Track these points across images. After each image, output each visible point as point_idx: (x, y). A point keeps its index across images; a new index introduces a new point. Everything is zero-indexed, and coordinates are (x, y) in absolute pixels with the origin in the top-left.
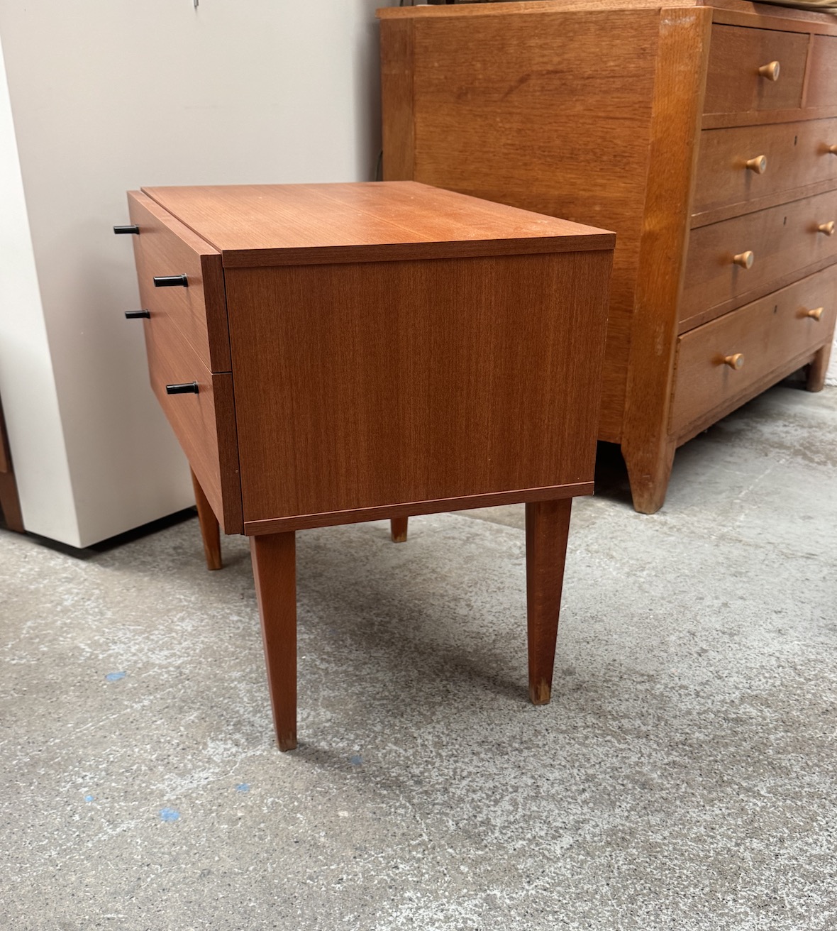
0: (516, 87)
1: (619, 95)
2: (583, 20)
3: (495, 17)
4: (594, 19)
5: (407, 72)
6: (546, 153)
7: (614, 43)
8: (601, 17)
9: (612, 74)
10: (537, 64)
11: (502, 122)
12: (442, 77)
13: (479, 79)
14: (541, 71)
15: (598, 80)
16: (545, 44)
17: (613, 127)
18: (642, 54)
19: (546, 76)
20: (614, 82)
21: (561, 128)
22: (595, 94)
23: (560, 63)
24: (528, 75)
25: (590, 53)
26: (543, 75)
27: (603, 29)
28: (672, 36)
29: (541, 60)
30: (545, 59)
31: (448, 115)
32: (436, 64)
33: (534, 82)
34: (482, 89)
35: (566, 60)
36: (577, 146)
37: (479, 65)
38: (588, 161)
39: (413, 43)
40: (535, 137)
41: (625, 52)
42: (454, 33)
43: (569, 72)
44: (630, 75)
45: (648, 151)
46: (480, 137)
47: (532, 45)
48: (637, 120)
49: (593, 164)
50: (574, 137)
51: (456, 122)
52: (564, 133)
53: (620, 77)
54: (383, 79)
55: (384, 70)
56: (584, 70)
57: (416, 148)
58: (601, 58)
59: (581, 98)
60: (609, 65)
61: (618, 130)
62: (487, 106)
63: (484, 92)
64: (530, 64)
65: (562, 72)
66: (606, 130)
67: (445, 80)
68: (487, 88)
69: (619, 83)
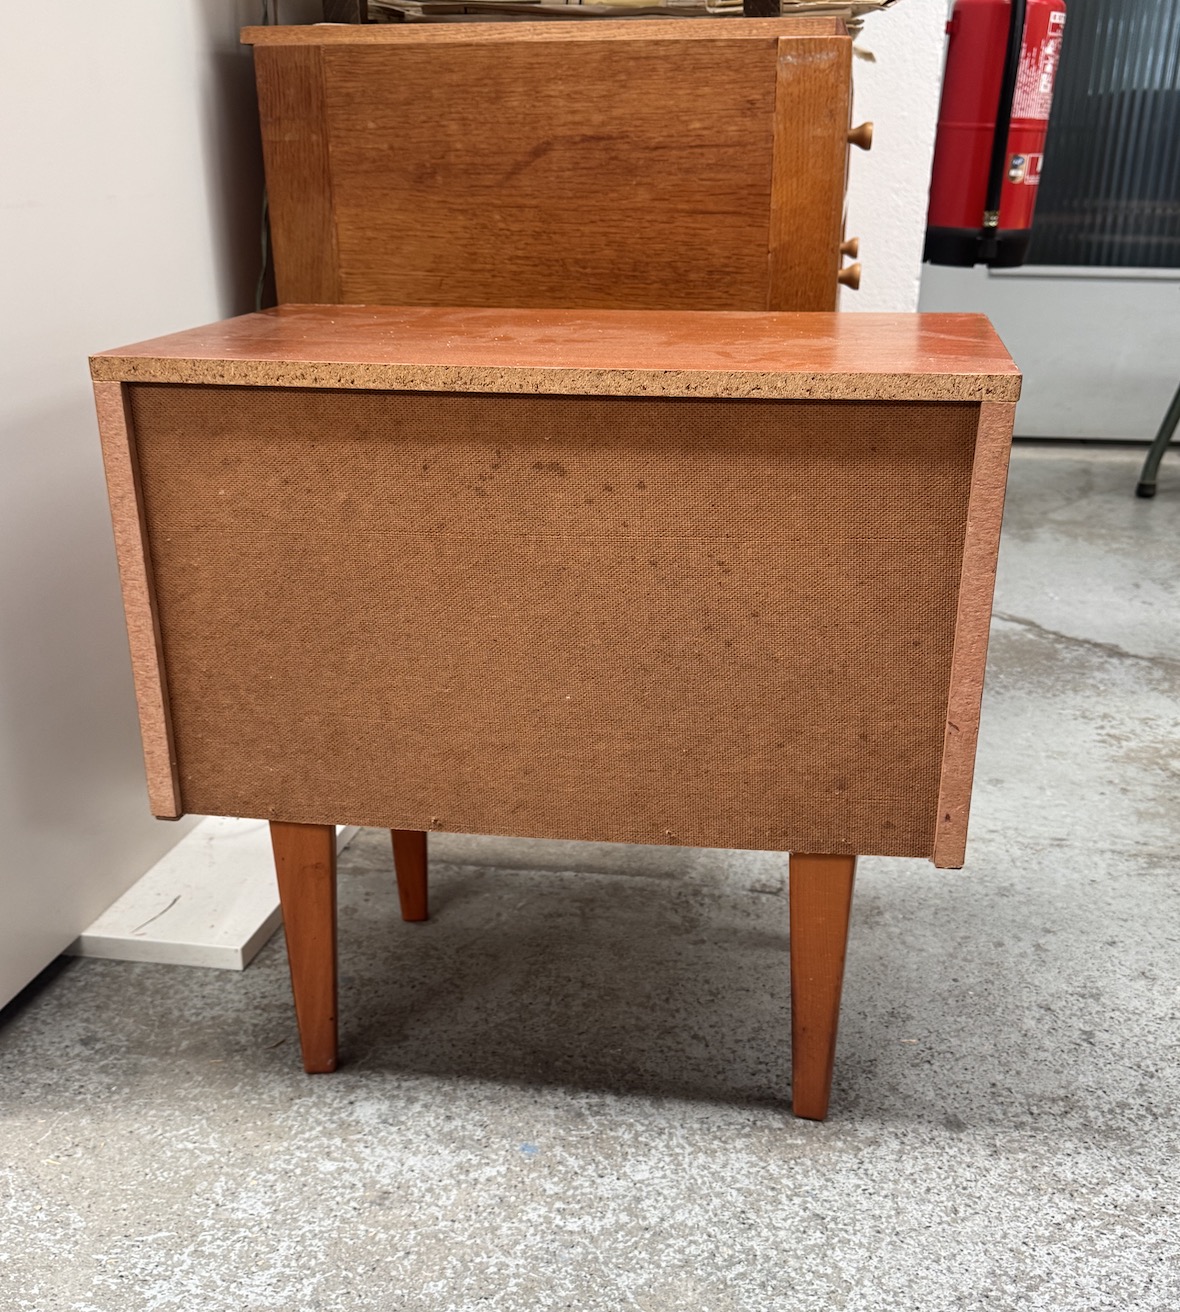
0: (528, 164)
1: (712, 175)
2: (643, 55)
3: (480, 46)
4: (662, 53)
5: (314, 137)
6: (588, 271)
7: (699, 92)
8: (674, 50)
9: (698, 142)
10: (564, 125)
11: (504, 220)
12: (385, 146)
13: (457, 150)
14: (571, 137)
15: (674, 152)
16: (576, 93)
17: (706, 226)
18: (749, 108)
19: (579, 146)
20: (702, 154)
21: (613, 230)
22: (670, 174)
23: (603, 124)
24: (548, 143)
25: (658, 108)
26: (575, 143)
27: (678, 68)
28: (799, 83)
29: (570, 118)
30: (578, 118)
31: (400, 210)
32: (371, 125)
33: (559, 156)
34: (462, 167)
35: (616, 118)
36: (645, 259)
37: (454, 127)
38: (664, 282)
39: (322, 88)
40: (567, 246)
41: (720, 107)
42: (403, 72)
43: (622, 138)
44: (729, 142)
45: (767, 263)
46: (465, 246)
47: (552, 93)
48: (745, 214)
49: (672, 287)
50: (636, 244)
51: (416, 221)
52: (618, 238)
53: (712, 146)
54: (266, 149)
55: (268, 134)
56: (649, 135)
57: (340, 267)
58: (678, 117)
59: (645, 180)
60: (692, 127)
61: (714, 231)
62: (473, 195)
63: (466, 172)
64: (550, 125)
65: (610, 138)
66: (692, 232)
67: (390, 152)
68: (473, 164)
69: (711, 156)
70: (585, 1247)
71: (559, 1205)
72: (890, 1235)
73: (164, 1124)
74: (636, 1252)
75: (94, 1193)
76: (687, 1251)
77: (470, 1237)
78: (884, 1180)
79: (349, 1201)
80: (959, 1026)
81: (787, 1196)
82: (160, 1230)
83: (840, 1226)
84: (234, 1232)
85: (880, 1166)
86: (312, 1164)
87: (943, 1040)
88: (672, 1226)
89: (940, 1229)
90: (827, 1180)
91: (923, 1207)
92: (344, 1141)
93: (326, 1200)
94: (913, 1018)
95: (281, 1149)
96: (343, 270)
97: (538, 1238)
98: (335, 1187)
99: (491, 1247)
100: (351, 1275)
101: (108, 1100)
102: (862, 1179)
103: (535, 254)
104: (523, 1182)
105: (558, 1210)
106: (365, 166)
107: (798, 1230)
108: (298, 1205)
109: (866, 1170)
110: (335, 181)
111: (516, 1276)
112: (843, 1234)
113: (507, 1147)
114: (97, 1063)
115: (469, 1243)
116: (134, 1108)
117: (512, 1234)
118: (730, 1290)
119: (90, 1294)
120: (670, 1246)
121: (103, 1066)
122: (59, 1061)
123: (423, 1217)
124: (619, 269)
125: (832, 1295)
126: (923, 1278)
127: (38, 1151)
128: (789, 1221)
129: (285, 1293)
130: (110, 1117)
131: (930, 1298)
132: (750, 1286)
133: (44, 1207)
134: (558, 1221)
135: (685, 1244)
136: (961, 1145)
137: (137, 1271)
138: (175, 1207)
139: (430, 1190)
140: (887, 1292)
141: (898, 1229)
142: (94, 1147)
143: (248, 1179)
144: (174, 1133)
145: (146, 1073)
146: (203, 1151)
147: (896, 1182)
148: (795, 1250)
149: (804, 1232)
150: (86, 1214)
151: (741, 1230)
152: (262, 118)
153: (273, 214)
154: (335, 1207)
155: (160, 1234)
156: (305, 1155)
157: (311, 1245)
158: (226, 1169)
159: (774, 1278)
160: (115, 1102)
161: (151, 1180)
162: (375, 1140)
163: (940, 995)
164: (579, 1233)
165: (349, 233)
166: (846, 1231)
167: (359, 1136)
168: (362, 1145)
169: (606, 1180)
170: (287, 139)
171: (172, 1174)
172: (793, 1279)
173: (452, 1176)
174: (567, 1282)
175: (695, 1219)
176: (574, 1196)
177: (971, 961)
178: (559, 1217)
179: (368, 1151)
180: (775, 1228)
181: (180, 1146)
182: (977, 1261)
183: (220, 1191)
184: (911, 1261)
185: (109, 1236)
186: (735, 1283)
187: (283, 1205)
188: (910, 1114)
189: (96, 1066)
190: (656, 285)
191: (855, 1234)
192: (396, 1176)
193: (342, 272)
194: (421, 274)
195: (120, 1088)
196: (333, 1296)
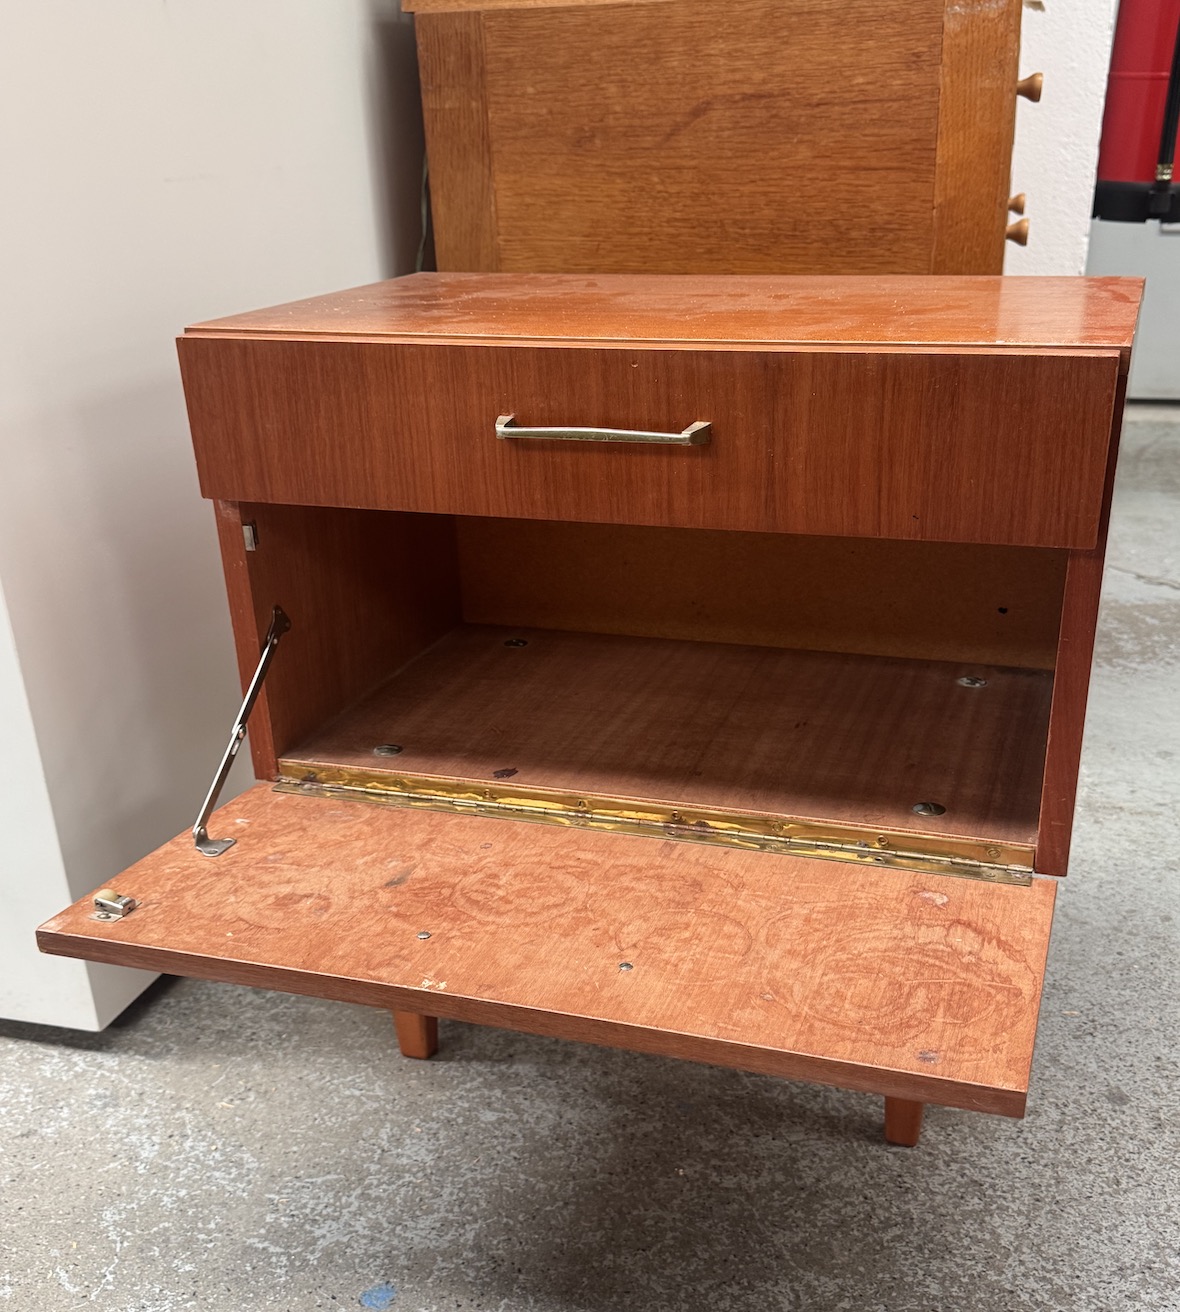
0: (686, 124)
1: (876, 131)
2: (806, 10)
4: (825, 7)
5: (474, 104)
6: (747, 231)
7: (863, 46)
9: (862, 98)
10: (724, 84)
11: (662, 182)
12: (544, 111)
13: (616, 113)
14: (731, 96)
15: (837, 108)
16: (736, 51)
17: (866, 183)
18: (914, 61)
19: (741, 104)
20: (865, 110)
21: (772, 189)
22: (832, 130)
23: (764, 82)
24: (708, 103)
25: (820, 64)
26: (736, 102)
28: (967, 33)
29: (730, 77)
30: (738, 76)
31: (558, 174)
32: (530, 90)
33: (719, 115)
34: (620, 129)
35: (778, 75)
36: (804, 217)
37: (613, 89)
38: (824, 241)
39: (482, 53)
40: (725, 206)
41: (884, 61)
42: (563, 35)
43: (783, 95)
44: (894, 97)
45: (932, 219)
46: (623, 209)
47: (712, 52)
48: (910, 169)
49: (834, 245)
50: (797, 202)
51: (575, 186)
52: (778, 197)
53: (876, 101)
54: (426, 115)
55: (429, 102)
56: (810, 91)
57: (499, 234)
58: (841, 72)
59: (806, 138)
60: (855, 82)
61: (877, 188)
62: (631, 158)
63: (625, 135)
64: (710, 84)
65: (771, 95)
66: (854, 189)
67: (549, 117)
68: (631, 126)
69: (875, 112)
70: (741, 1204)
71: (714, 1162)
72: (1050, 1204)
73: (331, 1072)
74: (792, 1211)
75: (266, 1136)
76: (843, 1211)
77: (627, 1190)
78: (1044, 1149)
79: (509, 1151)
80: (1124, 1000)
81: (945, 1162)
82: (329, 1173)
83: (999, 1193)
84: (399, 1177)
85: (1039, 1136)
86: (473, 1113)
87: (1106, 1013)
88: (827, 1187)
89: (1101, 1200)
90: (986, 1148)
91: (1084, 1178)
92: (504, 1092)
93: (488, 1149)
94: (1075, 990)
95: (444, 1098)
96: (501, 237)
97: (694, 1194)
98: (496, 1137)
99: (647, 1200)
100: (511, 1222)
101: (278, 1047)
102: (1021, 1147)
103: (693, 216)
104: (679, 1139)
105: (714, 1167)
106: (523, 132)
107: (956, 1196)
108: (460, 1153)
109: (1026, 1139)
110: (495, 147)
111: (673, 1229)
112: (1001, 1201)
113: (663, 1104)
114: (268, 1011)
115: (627, 1195)
116: (304, 1055)
117: (669, 1189)
118: (887, 1252)
119: (263, 1231)
120: (825, 1206)
121: (273, 1015)
122: (232, 1009)
123: (581, 1169)
124: (779, 229)
125: (990, 1260)
126: (1084, 1247)
127: (213, 1094)
128: (947, 1187)
129: (449, 1237)
130: (280, 1064)
131: (1090, 1267)
132: (907, 1249)
133: (220, 1147)
134: (714, 1177)
135: (841, 1205)
136: (1123, 1117)
137: (308, 1211)
138: (343, 1151)
139: (588, 1143)
140: (1047, 1260)
141: (1058, 1198)
142: (266, 1092)
143: (413, 1126)
144: (342, 1079)
145: (314, 1021)
146: (368, 1098)
147: (1056, 1152)
148: (953, 1215)
149: (962, 1198)
150: (259, 1155)
151: (897, 1193)
152: (423, 86)
153: (432, 182)
154: (496, 1156)
155: (329, 1177)
156: (466, 1105)
157: (473, 1192)
158: (390, 1117)
159: (931, 1241)
160: (284, 1049)
161: (319, 1125)
162: (534, 1093)
163: (1103, 968)
164: (735, 1190)
165: (507, 199)
166: (1005, 1199)
167: (519, 1088)
168: (521, 1097)
169: (762, 1139)
170: (447, 106)
171: (340, 1119)
172: (951, 1243)
173: (609, 1130)
174: (723, 1237)
175: (851, 1182)
176: (728, 1154)
177: (1136, 935)
178: (715, 1174)
179: (527, 1103)
180: (933, 1193)
181: (347, 1093)
182: (1140, 1233)
183: (385, 1137)
184: (1071, 1230)
185: (280, 1176)
186: (891, 1244)
187: (446, 1152)
188: (1071, 1085)
189: (267, 1015)
190: (815, 245)
191: (1014, 1201)
192: (554, 1128)
193: (500, 240)
194: (577, 239)
195: (290, 1036)
196: (495, 1242)
